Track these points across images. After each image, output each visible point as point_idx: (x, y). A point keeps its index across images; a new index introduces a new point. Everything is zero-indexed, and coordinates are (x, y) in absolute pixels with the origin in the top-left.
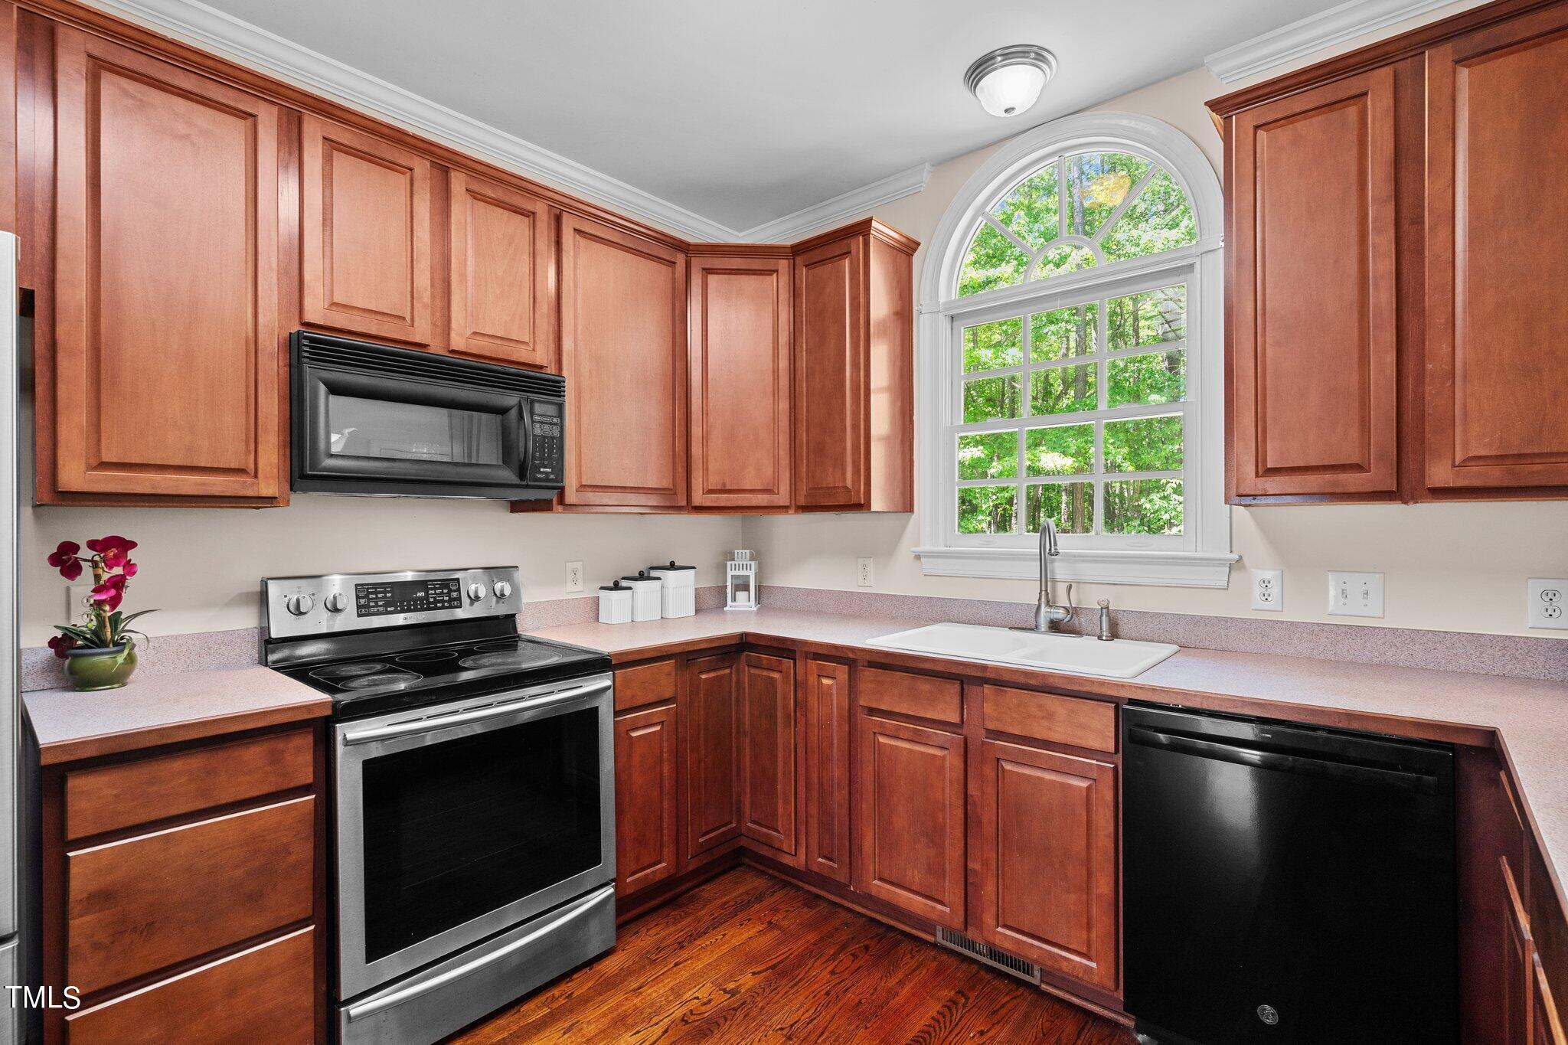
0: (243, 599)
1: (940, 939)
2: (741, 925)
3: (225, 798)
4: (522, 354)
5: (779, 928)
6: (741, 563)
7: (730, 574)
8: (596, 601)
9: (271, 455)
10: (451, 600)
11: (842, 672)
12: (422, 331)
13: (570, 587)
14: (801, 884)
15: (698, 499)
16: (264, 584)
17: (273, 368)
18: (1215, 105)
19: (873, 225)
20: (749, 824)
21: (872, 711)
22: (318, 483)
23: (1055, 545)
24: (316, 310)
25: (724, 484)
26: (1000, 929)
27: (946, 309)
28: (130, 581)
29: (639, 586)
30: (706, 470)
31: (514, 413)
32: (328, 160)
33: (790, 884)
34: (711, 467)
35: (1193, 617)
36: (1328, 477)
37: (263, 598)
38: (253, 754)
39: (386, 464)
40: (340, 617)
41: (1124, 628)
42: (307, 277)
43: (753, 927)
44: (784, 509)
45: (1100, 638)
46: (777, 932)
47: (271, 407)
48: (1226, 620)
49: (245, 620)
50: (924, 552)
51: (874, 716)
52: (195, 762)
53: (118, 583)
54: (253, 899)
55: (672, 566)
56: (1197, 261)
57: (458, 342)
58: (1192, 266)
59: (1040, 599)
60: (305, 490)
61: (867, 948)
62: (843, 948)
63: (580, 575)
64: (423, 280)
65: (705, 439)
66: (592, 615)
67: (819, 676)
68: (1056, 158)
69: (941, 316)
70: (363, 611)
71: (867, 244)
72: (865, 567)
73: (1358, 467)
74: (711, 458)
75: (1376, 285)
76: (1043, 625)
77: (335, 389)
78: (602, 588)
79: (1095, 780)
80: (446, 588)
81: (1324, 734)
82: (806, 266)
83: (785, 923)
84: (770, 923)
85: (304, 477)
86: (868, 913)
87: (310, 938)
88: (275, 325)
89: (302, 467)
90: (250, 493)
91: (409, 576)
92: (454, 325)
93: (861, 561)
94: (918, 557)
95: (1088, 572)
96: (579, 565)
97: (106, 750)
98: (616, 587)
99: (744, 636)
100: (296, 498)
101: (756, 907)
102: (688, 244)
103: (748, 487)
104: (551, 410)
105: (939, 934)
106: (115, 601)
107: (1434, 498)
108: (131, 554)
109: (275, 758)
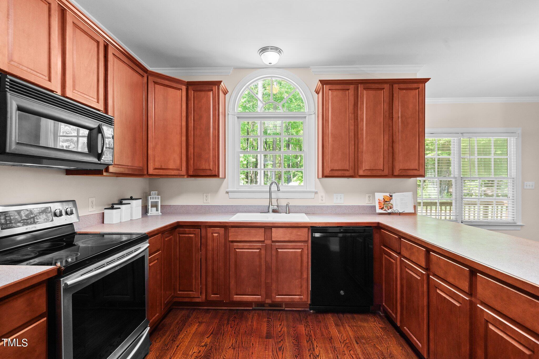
1: (254, 308)
2: (190, 326)
5: (204, 322)
6: (153, 197)
7: (150, 201)
8: (103, 213)
11: (222, 231)
12: (54, 84)
13: (90, 209)
14: (200, 308)
15: (151, 171)
18: (321, 81)
19: (222, 84)
20: (178, 292)
21: (233, 242)
23: (279, 188)
24: (4, 63)
25: (161, 166)
26: (277, 297)
27: (237, 115)
29: (121, 207)
30: (154, 161)
31: (96, 130)
33: (195, 309)
34: (156, 159)
35: (307, 206)
36: (343, 172)
41: (291, 210)
43: (195, 325)
44: (182, 176)
45: (286, 213)
46: (204, 324)
48: (314, 206)
50: (229, 191)
51: (235, 243)
55: (131, 198)
56: (307, 117)
57: (69, 93)
58: (305, 117)
59: (269, 204)
61: (235, 317)
62: (228, 320)
63: (94, 203)
65: (154, 148)
66: (100, 220)
67: (212, 233)
68: (270, 78)
69: (236, 116)
71: (218, 89)
72: (206, 196)
73: (348, 170)
74: (156, 156)
75: (351, 131)
76: (271, 210)
78: (105, 209)
79: (303, 249)
81: (352, 228)
82: (193, 90)
83: (204, 320)
84: (199, 322)
86: (229, 308)
92: (67, 84)
93: (205, 195)
94: (227, 193)
96: (94, 199)
98: (112, 208)
99: (178, 223)
101: (190, 319)
102: (148, 70)
103: (171, 168)
105: (254, 306)
107: (360, 177)
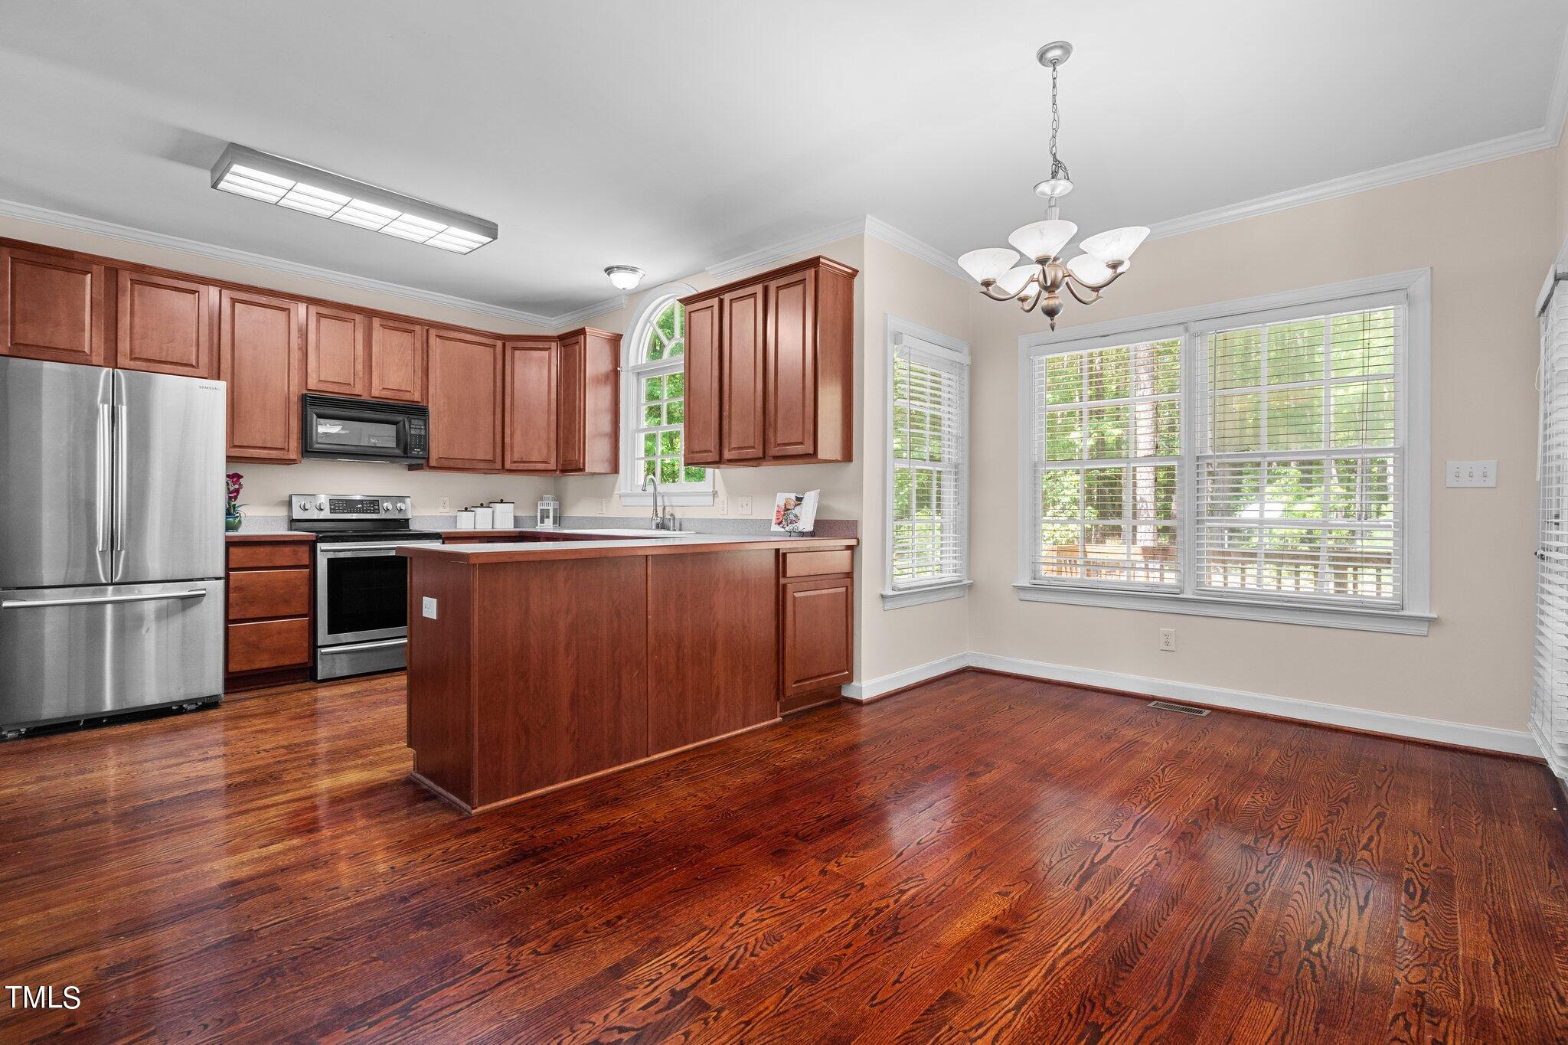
0: (281, 503)
3: (278, 564)
4: (407, 397)
6: (545, 502)
7: (539, 508)
8: (456, 518)
9: (294, 444)
10: (374, 510)
12: (358, 389)
15: (508, 465)
16: (290, 497)
17: (295, 408)
19: (587, 330)
22: (312, 454)
24: (313, 383)
25: (522, 458)
27: (635, 369)
28: (241, 491)
29: (479, 510)
30: (512, 451)
31: (401, 423)
32: (318, 321)
34: (515, 449)
36: (705, 455)
37: (290, 503)
38: (287, 550)
39: (341, 447)
40: (322, 513)
41: (683, 526)
42: (309, 371)
44: (554, 471)
47: (295, 424)
49: (282, 513)
50: (622, 494)
52: (268, 549)
53: (237, 491)
54: (287, 602)
55: (502, 501)
57: (375, 393)
60: (308, 457)
63: (447, 504)
64: (359, 367)
65: (512, 434)
66: (453, 524)
69: (634, 373)
70: (332, 511)
71: (585, 339)
72: (602, 503)
73: (710, 452)
74: (515, 445)
76: (654, 526)
77: (320, 416)
78: (459, 510)
80: (373, 504)
82: (564, 347)
85: (307, 451)
87: (307, 622)
88: (296, 390)
89: (306, 446)
90: (285, 458)
91: (358, 498)
92: (373, 385)
94: (620, 497)
95: (675, 501)
96: (447, 498)
97: (241, 540)
98: (466, 510)
100: (305, 461)
102: (503, 336)
103: (534, 460)
104: (421, 423)
106: (236, 498)
108: (241, 480)
109: (295, 553)
